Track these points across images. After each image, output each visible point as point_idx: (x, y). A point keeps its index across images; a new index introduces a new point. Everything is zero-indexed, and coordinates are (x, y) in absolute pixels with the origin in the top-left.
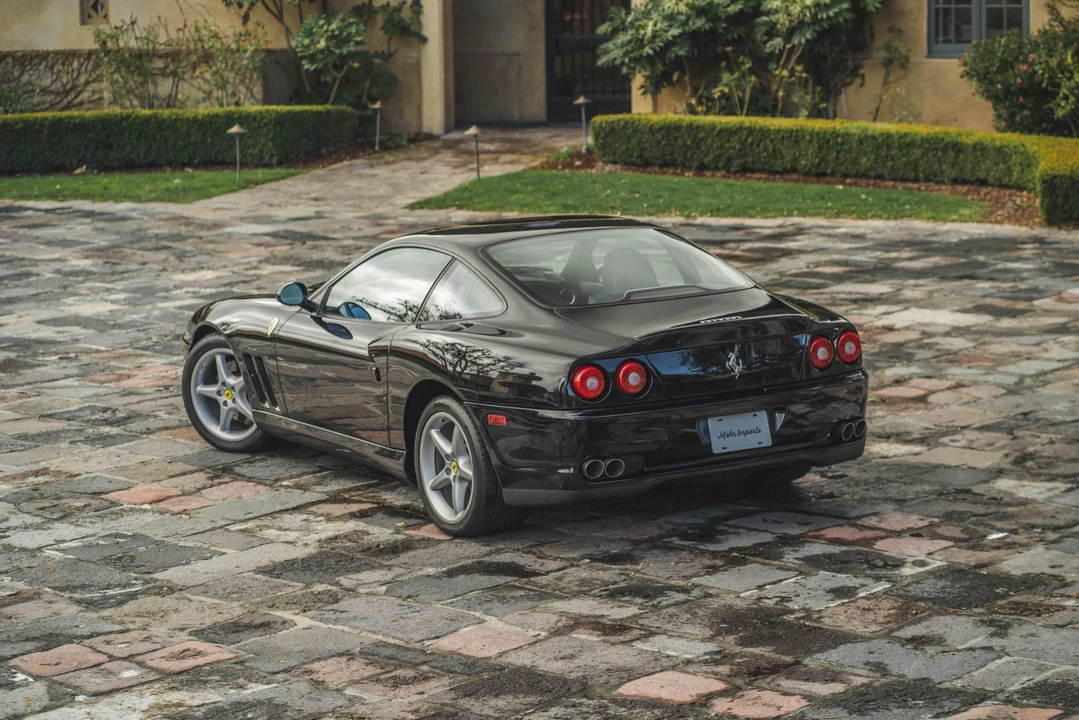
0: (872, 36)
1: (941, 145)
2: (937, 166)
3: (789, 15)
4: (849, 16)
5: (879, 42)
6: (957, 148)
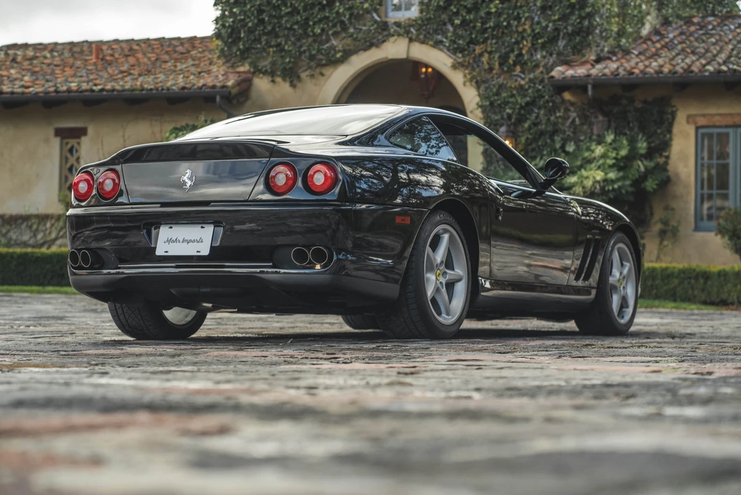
0: (652, 214)
1: (694, 274)
2: (690, 292)
3: (583, 187)
4: (630, 189)
5: (657, 217)
6: (706, 276)
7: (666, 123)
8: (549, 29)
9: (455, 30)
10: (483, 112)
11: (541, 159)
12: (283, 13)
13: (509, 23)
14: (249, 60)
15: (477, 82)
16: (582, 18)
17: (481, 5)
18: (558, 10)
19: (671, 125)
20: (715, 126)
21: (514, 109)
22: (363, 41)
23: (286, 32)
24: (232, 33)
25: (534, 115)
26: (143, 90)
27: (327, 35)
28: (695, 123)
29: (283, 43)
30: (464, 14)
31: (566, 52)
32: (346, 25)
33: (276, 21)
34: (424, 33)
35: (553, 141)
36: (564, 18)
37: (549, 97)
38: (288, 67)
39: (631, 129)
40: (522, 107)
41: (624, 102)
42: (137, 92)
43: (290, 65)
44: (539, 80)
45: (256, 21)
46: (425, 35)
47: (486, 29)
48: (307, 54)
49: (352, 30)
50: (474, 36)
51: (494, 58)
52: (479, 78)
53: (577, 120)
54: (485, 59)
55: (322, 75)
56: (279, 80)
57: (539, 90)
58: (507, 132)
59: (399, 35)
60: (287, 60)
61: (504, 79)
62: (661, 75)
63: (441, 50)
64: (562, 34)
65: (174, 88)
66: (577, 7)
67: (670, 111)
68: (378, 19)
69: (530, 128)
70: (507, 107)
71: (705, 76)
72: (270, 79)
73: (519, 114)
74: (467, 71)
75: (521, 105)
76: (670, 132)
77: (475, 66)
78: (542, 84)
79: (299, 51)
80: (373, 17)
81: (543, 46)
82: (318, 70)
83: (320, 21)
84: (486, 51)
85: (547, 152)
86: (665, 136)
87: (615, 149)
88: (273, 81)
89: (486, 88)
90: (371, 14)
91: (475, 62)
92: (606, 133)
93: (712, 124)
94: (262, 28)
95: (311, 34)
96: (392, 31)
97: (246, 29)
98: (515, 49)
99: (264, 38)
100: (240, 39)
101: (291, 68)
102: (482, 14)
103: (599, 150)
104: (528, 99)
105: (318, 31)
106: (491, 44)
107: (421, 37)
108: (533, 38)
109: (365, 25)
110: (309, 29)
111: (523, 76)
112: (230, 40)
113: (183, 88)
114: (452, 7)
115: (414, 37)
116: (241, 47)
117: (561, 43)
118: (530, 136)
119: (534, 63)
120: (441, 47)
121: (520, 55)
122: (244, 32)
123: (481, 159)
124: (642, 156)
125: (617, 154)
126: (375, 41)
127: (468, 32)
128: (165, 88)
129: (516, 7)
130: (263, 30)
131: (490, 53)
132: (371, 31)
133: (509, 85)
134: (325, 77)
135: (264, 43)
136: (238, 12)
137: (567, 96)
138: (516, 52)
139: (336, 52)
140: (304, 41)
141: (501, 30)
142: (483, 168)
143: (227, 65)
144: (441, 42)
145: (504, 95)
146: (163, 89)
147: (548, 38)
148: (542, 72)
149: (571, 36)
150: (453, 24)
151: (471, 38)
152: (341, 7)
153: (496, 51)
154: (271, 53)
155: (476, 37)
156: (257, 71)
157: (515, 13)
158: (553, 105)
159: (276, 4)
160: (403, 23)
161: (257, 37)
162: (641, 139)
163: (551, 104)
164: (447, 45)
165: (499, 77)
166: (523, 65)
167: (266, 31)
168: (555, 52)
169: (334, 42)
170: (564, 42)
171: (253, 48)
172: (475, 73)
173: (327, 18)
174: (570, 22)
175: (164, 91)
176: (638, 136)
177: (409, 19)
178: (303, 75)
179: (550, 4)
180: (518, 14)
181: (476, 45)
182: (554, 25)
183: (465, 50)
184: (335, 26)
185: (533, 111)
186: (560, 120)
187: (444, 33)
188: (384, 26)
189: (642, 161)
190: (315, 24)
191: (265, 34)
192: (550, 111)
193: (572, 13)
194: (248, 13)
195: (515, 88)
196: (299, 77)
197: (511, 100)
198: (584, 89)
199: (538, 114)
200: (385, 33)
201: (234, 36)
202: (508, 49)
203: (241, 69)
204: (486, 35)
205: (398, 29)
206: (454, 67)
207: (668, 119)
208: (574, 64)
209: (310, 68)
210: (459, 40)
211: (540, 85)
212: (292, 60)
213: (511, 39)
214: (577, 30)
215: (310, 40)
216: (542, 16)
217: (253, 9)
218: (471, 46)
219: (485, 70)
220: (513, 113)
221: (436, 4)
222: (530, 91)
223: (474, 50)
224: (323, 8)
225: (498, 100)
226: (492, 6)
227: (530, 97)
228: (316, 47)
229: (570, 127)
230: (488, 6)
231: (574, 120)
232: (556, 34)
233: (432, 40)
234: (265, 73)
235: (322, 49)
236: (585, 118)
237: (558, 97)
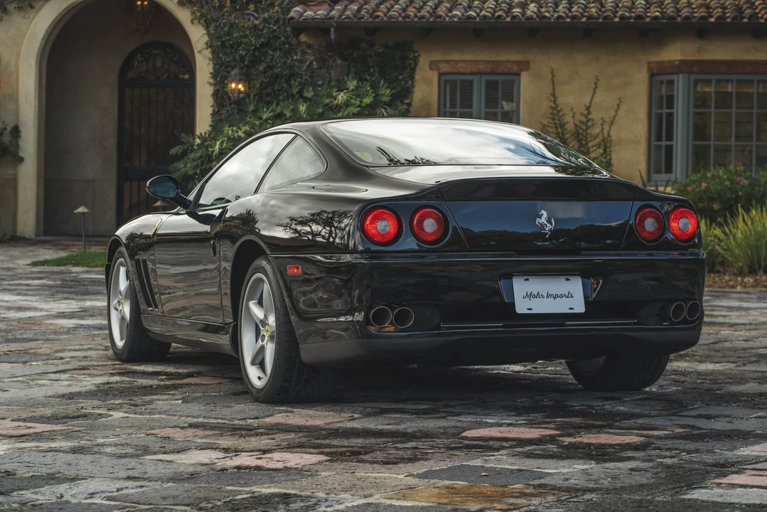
7: (409, 68)
10: (213, 52)
11: (278, 104)
15: (206, 21)
19: (413, 71)
20: (459, 73)
21: (248, 50)
25: (270, 57)
28: (439, 70)
35: (289, 85)
37: (285, 38)
39: (372, 75)
40: (256, 49)
41: (364, 45)
44: (274, 20)
52: (209, 16)
53: (315, 63)
55: (32, 7)
57: (274, 31)
58: (240, 74)
61: (236, 18)
62: (407, 20)
67: (412, 56)
69: (265, 72)
70: (240, 48)
71: (453, 22)
73: (253, 55)
74: (195, 9)
75: (255, 46)
76: (412, 78)
77: (204, 3)
78: (277, 25)
82: (27, 3)
85: (284, 97)
86: (407, 82)
87: (358, 96)
89: (216, 27)
92: (346, 78)
93: (455, 71)
103: (341, 97)
104: (263, 40)
111: (256, 14)
118: (265, 80)
119: (269, 2)
123: (211, 101)
124: (385, 103)
125: (361, 102)
133: (242, 24)
134: (34, 10)
137: (303, 38)
142: (214, 111)
145: (236, 35)
148: (277, 12)
158: (290, 48)
162: (383, 86)
163: (287, 46)
165: (230, 15)
166: (258, 3)
172: (203, 11)
176: (379, 82)
178: (11, 7)
185: (267, 52)
186: (296, 64)
189: (385, 109)
192: (285, 53)
195: (249, 28)
196: (5, 9)
197: (243, 40)
198: (326, 31)
199: (273, 56)
206: (181, 4)
207: (410, 64)
208: (311, 4)
211: (275, 25)
219: (215, 7)
220: (246, 54)
222: (265, 31)
225: (230, 40)
227: (265, 38)
229: (306, 71)
231: (311, 63)
236: (322, 62)
237: (295, 39)
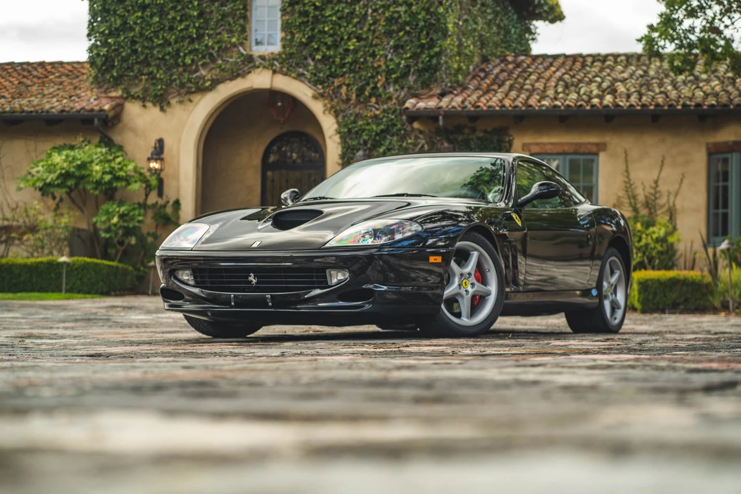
7: (505, 150)
8: (401, 66)
9: (315, 65)
10: (341, 138)
12: (155, 44)
13: (365, 59)
14: (123, 87)
15: (335, 112)
16: (431, 57)
17: (340, 42)
18: (410, 49)
20: (546, 153)
21: (370, 135)
22: (230, 72)
23: (158, 62)
24: (106, 61)
25: (387, 142)
26: (23, 111)
27: (197, 66)
28: (530, 151)
29: (155, 71)
30: (325, 50)
31: (415, 86)
32: (213, 57)
33: (149, 52)
34: (287, 66)
36: (415, 56)
37: (401, 125)
38: (159, 93)
40: (377, 135)
41: (467, 131)
42: (18, 114)
43: (162, 92)
44: (392, 110)
45: (129, 51)
46: (288, 68)
47: (345, 64)
48: (178, 82)
49: (220, 62)
50: (333, 70)
51: (351, 89)
52: (338, 108)
53: (426, 147)
54: (344, 89)
55: (191, 101)
56: (149, 104)
57: (392, 120)
58: (363, 155)
59: (264, 67)
60: (159, 87)
61: (360, 109)
62: (503, 109)
63: (303, 82)
64: (412, 70)
65: (53, 110)
66: (427, 46)
67: (507, 139)
68: (244, 52)
69: (384, 153)
70: (364, 134)
71: (542, 110)
72: (141, 104)
73: (375, 140)
74: (326, 101)
75: (376, 132)
77: (334, 97)
78: (395, 115)
79: (170, 79)
80: (239, 51)
81: (396, 81)
82: (187, 97)
83: (190, 52)
84: (344, 83)
88: (144, 106)
89: (344, 117)
90: (238, 48)
91: (333, 92)
93: (543, 151)
94: (135, 57)
95: (181, 64)
96: (257, 63)
97: (120, 58)
98: (371, 83)
99: (136, 67)
100: (113, 67)
101: (161, 95)
102: (341, 50)
104: (382, 127)
105: (188, 61)
106: (349, 77)
107: (285, 69)
108: (387, 73)
109: (231, 57)
110: (180, 60)
112: (104, 68)
113: (62, 111)
114: (313, 44)
115: (278, 70)
116: (115, 74)
117: (411, 79)
119: (388, 95)
120: (303, 79)
121: (375, 88)
122: (118, 61)
126: (240, 72)
127: (328, 67)
128: (44, 110)
129: (371, 45)
130: (136, 59)
131: (348, 85)
132: (238, 63)
133: (365, 114)
134: (193, 104)
135: (136, 71)
136: (112, 43)
137: (416, 125)
138: (372, 85)
139: (205, 82)
140: (175, 70)
141: (358, 66)
143: (100, 90)
144: (303, 75)
145: (360, 123)
146: (42, 112)
147: (400, 73)
148: (395, 104)
149: (420, 72)
150: (313, 59)
151: (331, 72)
152: (210, 40)
153: (353, 84)
154: (144, 80)
155: (335, 71)
156: (129, 97)
157: (371, 51)
158: (405, 133)
159: (149, 36)
160: (267, 57)
161: (130, 65)
163: (403, 132)
164: (309, 77)
165: (355, 107)
166: (378, 96)
167: (139, 60)
168: (406, 86)
169: (203, 72)
170: (415, 77)
171: (126, 76)
172: (333, 103)
173: (196, 50)
174: (420, 60)
175: (43, 114)
177: (272, 53)
178: (173, 101)
179: (402, 43)
180: (374, 52)
181: (334, 77)
182: (406, 62)
183: (325, 82)
184: (204, 57)
185: (386, 137)
186: (411, 146)
187: (306, 66)
188: (250, 59)
190: (185, 55)
191: (137, 63)
192: (401, 138)
193: (422, 52)
194: (122, 44)
195: (371, 117)
196: (169, 103)
197: (367, 127)
198: (436, 119)
199: (391, 140)
200: (251, 65)
201: (108, 64)
202: (364, 82)
203: (113, 94)
204: (344, 70)
205: (263, 62)
206: (315, 97)
207: (506, 147)
208: (424, 97)
209: (179, 94)
210: (320, 73)
211: (392, 115)
212: (164, 87)
213: (367, 73)
214: (427, 67)
215: (181, 69)
216: (394, 54)
217: (126, 40)
218: (331, 79)
219: (342, 100)
220: (369, 139)
221: (298, 40)
222: (384, 120)
223: (333, 83)
224: (192, 41)
225: (355, 127)
226: (350, 43)
227: (385, 125)
228: (186, 76)
230: (346, 44)
231: (423, 147)
232: (407, 70)
233: (294, 72)
234: (138, 98)
235: (192, 78)
236: (432, 145)
237: (409, 127)
